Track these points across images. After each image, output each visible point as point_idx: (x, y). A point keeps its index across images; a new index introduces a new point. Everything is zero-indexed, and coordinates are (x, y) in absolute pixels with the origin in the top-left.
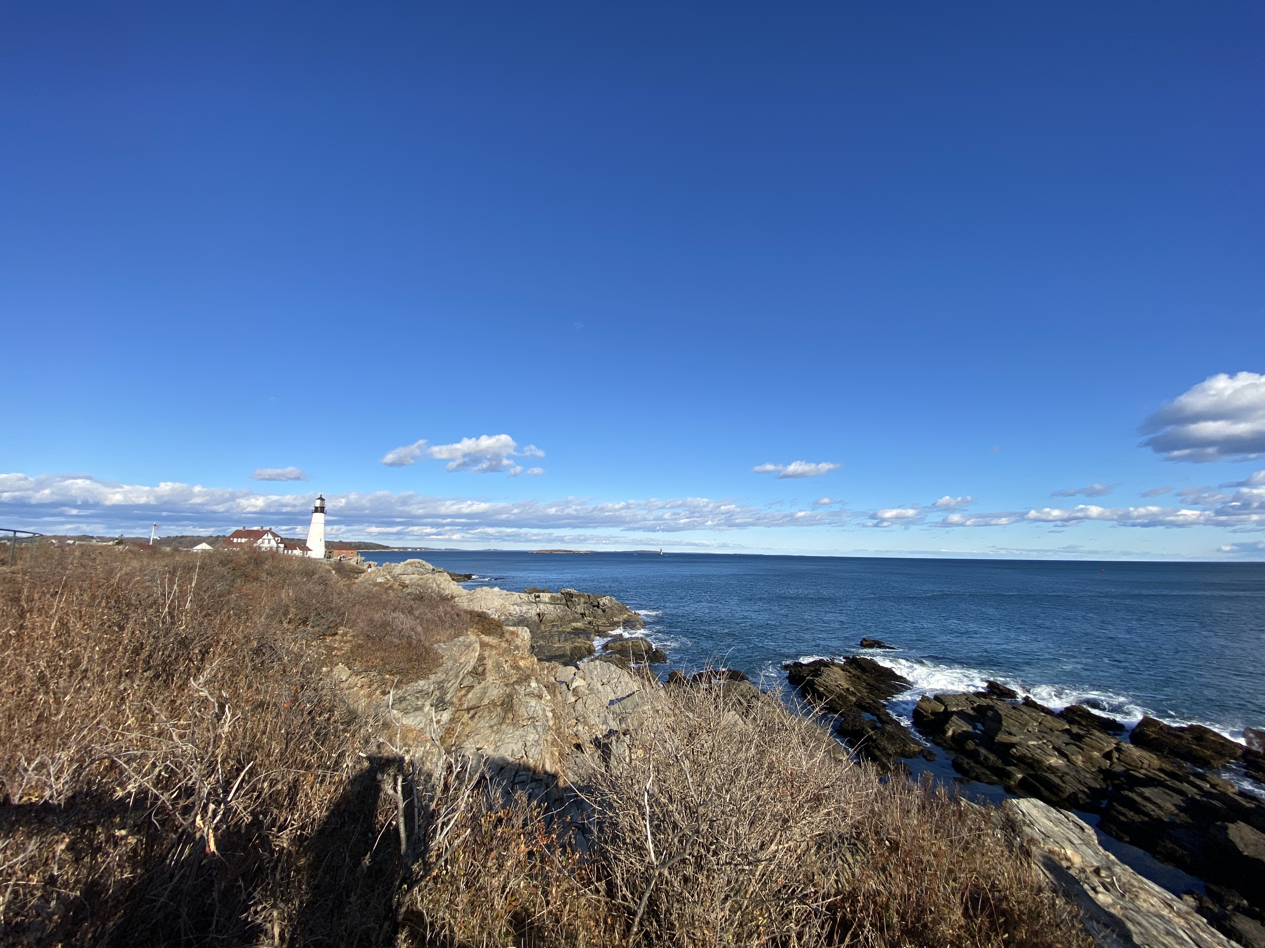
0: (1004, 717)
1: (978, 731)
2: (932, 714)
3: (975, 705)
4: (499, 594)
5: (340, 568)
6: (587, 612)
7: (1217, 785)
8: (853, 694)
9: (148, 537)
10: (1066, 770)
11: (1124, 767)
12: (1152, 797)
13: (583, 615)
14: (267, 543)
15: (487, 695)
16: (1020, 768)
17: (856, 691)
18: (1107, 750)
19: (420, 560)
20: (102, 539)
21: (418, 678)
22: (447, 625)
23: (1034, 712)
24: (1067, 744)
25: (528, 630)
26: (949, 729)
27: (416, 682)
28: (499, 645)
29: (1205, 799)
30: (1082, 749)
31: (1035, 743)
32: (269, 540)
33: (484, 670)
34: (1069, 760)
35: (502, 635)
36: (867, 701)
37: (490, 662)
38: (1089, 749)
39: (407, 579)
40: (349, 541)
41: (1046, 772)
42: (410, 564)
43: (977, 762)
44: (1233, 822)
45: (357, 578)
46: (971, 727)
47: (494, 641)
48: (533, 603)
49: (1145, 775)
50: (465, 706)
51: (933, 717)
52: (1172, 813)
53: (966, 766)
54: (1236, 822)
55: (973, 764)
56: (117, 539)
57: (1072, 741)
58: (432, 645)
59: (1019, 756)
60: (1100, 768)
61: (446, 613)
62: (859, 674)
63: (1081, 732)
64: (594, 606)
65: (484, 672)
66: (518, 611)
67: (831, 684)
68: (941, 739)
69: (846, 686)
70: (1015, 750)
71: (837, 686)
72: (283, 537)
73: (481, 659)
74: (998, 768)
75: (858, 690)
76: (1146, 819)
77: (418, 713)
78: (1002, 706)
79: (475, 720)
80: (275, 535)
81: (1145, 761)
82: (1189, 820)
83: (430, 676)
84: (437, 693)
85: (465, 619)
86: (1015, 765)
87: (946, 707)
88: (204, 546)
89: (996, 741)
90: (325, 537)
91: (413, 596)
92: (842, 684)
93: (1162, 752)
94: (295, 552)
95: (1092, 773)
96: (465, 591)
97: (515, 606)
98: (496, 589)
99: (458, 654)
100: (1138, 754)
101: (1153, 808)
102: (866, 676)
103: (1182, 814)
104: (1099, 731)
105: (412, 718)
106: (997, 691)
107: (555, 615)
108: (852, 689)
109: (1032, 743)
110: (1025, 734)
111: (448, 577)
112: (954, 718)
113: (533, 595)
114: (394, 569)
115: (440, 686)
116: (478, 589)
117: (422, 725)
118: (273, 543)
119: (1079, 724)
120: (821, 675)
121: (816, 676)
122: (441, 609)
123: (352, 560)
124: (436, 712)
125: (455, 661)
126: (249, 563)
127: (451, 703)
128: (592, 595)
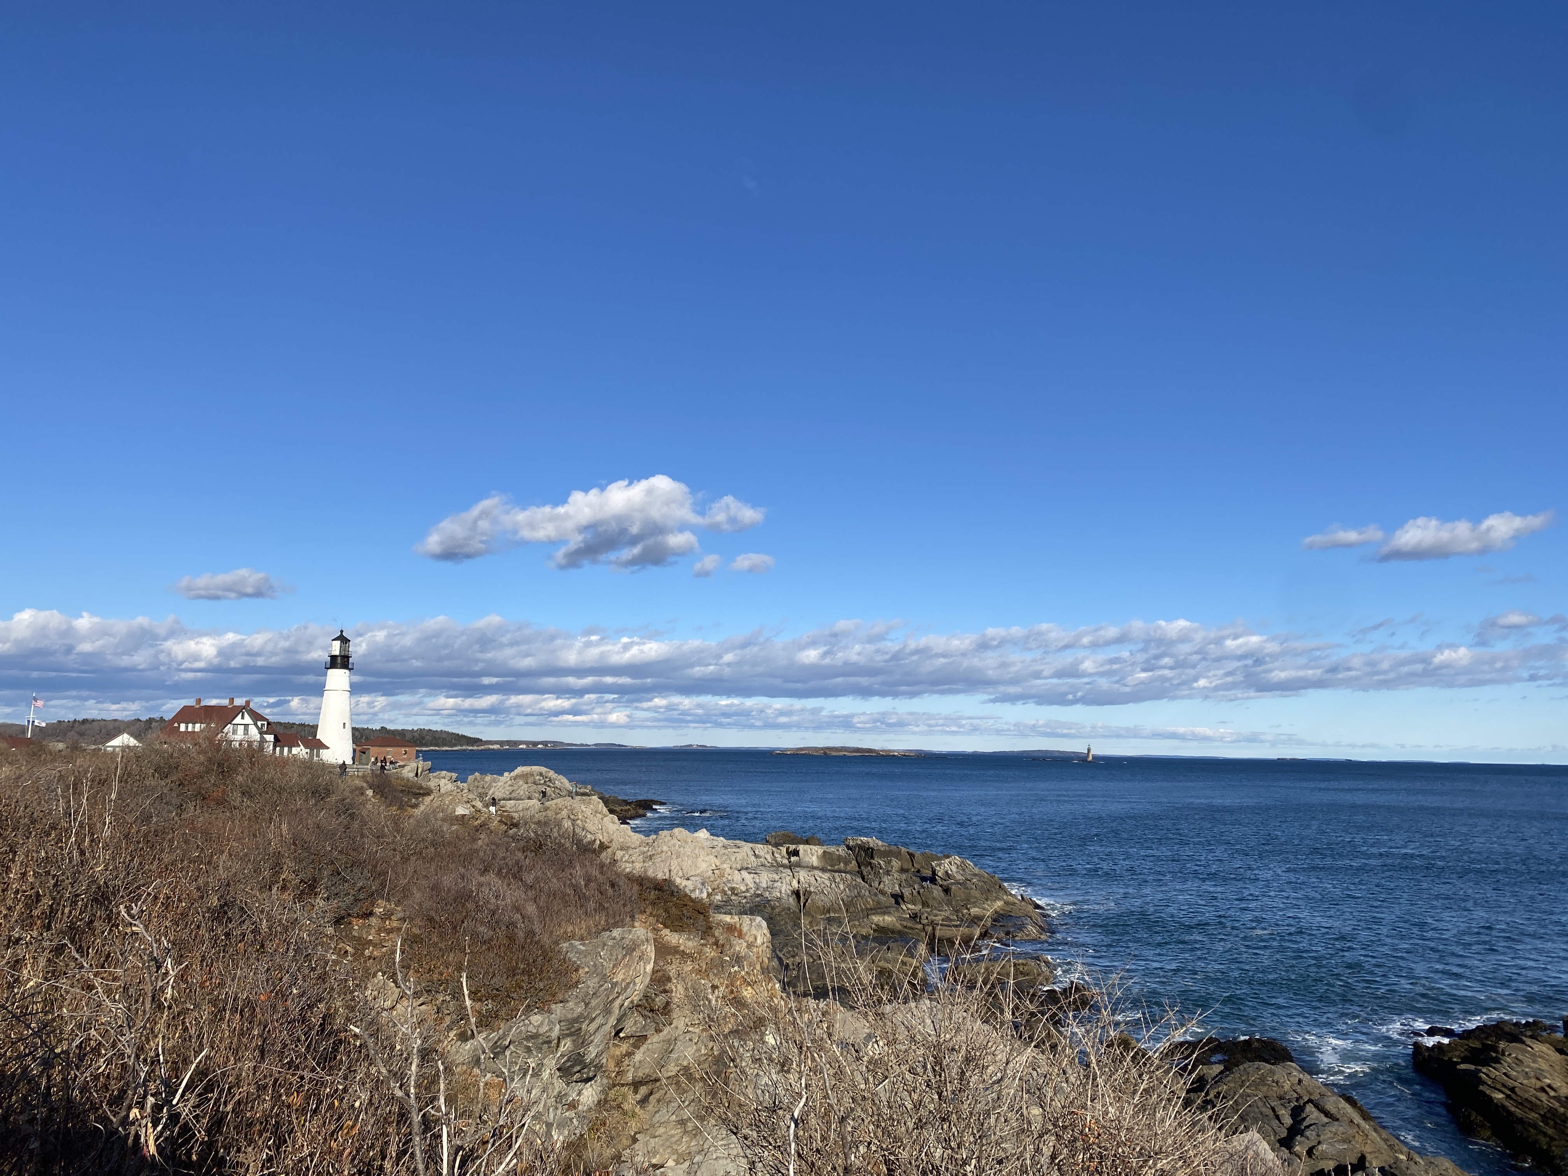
4: (708, 844)
6: (907, 892)
9: (24, 723)
13: (898, 898)
14: (242, 732)
15: (674, 1056)
19: (543, 769)
21: (530, 1009)
22: (592, 905)
25: (764, 924)
27: (526, 1016)
28: (700, 953)
32: (246, 726)
33: (668, 1003)
35: (707, 931)
37: (679, 988)
39: (517, 808)
42: (524, 777)
45: (415, 806)
47: (690, 944)
48: (784, 866)
50: (629, 1077)
58: (557, 943)
61: (588, 880)
64: (924, 879)
65: (666, 1009)
66: (752, 885)
67: (1527, 1085)
71: (1542, 1089)
72: (271, 718)
73: (660, 980)
79: (650, 1107)
80: (256, 717)
83: (553, 1006)
84: (567, 1045)
85: (628, 894)
88: (124, 740)
90: (351, 719)
91: (522, 843)
92: (1557, 1084)
94: (295, 750)
96: (637, 838)
97: (745, 873)
98: (703, 834)
99: (608, 966)
107: (833, 896)
111: (601, 806)
113: (784, 850)
114: (489, 787)
115: (573, 1028)
116: (663, 833)
118: (254, 733)
120: (1497, 1061)
121: (1486, 1063)
122: (578, 871)
123: (407, 769)
124: (568, 1084)
125: (604, 978)
126: (208, 771)
127: (599, 1067)
128: (917, 854)
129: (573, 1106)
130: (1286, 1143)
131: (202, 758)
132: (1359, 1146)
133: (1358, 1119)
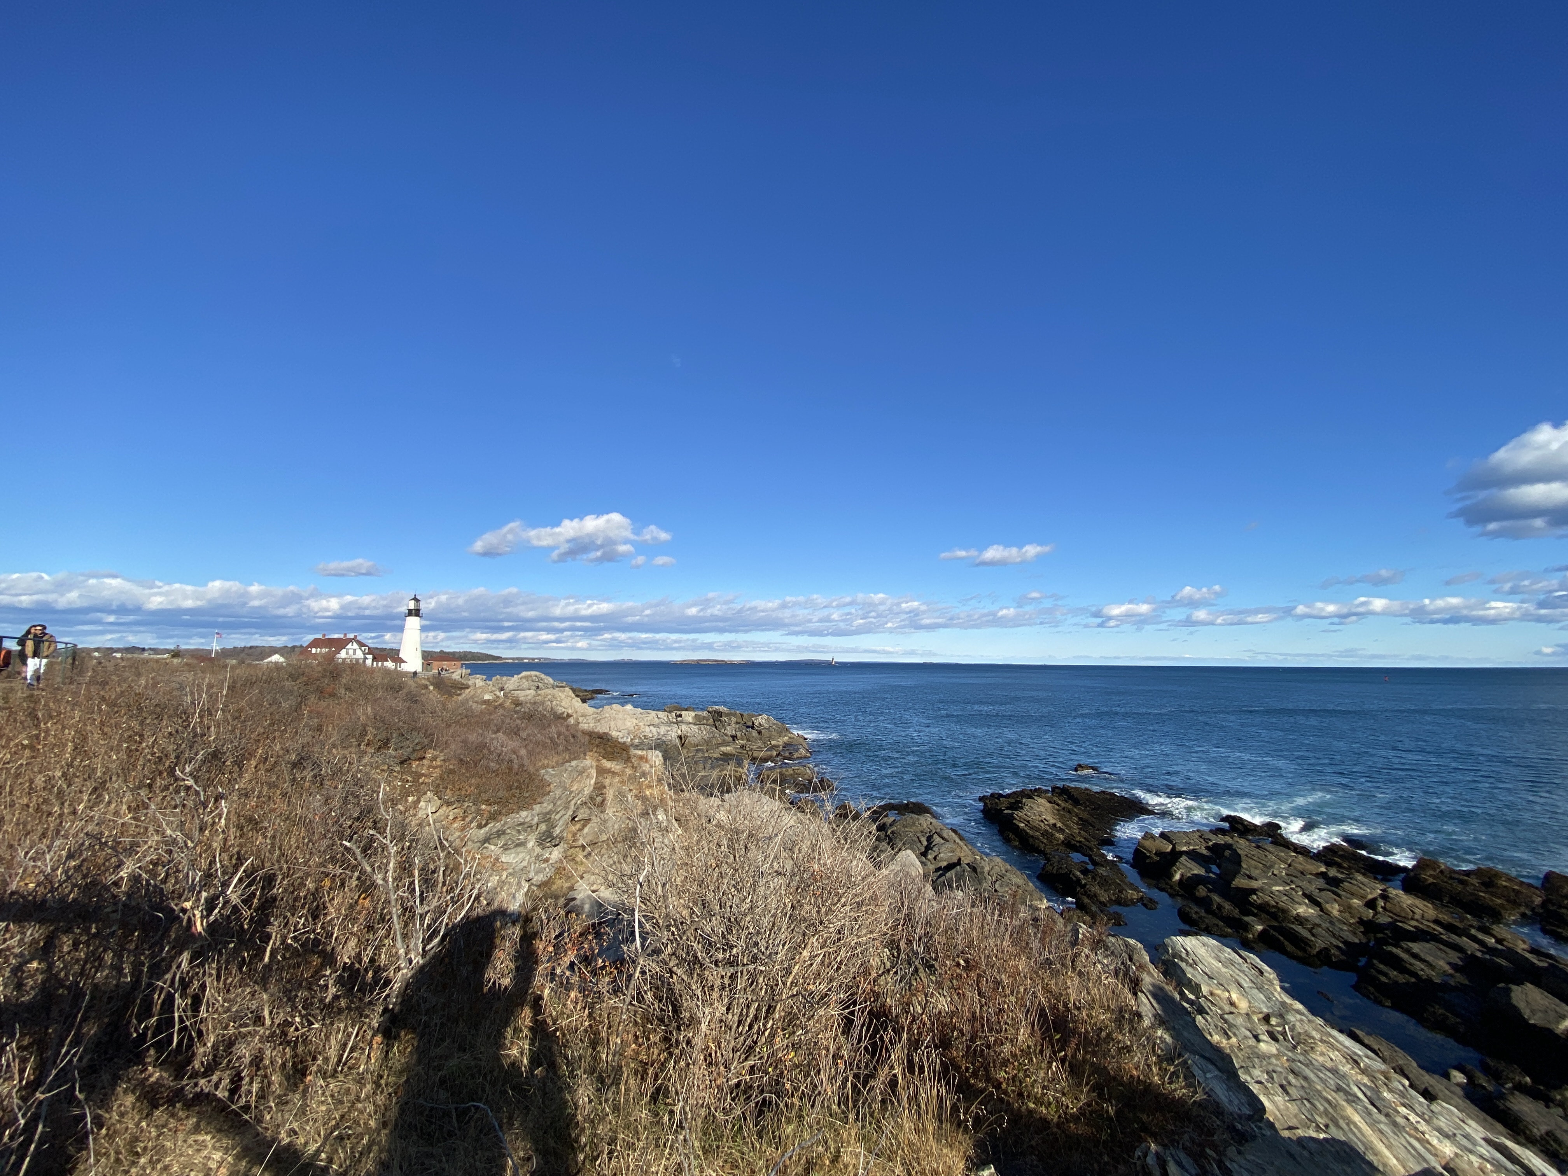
0: (1243, 858)
1: (1211, 875)
2: (1156, 854)
3: (1211, 843)
4: (632, 712)
5: (439, 683)
6: (739, 734)
7: (1504, 940)
8: (1061, 830)
9: (210, 648)
10: (1318, 921)
11: (1392, 918)
12: (1422, 955)
13: (734, 737)
14: (351, 653)
15: (607, 829)
16: (1261, 919)
17: (1064, 828)
18: (1370, 897)
19: (537, 673)
20: (155, 651)
21: (520, 809)
22: (561, 748)
23: (1282, 852)
24: (1321, 890)
25: (660, 755)
26: (1176, 872)
27: (518, 813)
28: (623, 772)
29: (1487, 957)
30: (1339, 895)
31: (1281, 888)
32: (355, 650)
33: (603, 801)
34: (1322, 910)
35: (628, 759)
36: (1078, 839)
37: (611, 792)
38: (1348, 895)
39: (521, 695)
40: (451, 650)
41: (1293, 923)
42: (526, 677)
43: (1209, 911)
44: (1519, 983)
45: (459, 695)
46: (1204, 870)
47: (618, 767)
48: (674, 723)
49: (1415, 927)
50: (580, 842)
51: (1158, 859)
52: (1445, 973)
53: (1194, 916)
54: (1523, 984)
55: (1203, 913)
56: (173, 651)
57: (1328, 887)
58: (537, 770)
59: (1261, 904)
60: (1360, 918)
61: (560, 734)
62: (1070, 807)
63: (1340, 876)
64: (748, 727)
65: (603, 803)
66: (655, 733)
67: (1034, 818)
68: (1167, 884)
69: (1052, 821)
70: (1255, 897)
71: (1042, 821)
72: (371, 646)
73: (599, 788)
74: (1234, 919)
75: (1068, 826)
76: (1413, 980)
77: (520, 849)
78: (1242, 845)
79: (592, 859)
80: (361, 644)
81: (1417, 911)
82: (1466, 982)
83: (534, 806)
84: (543, 827)
85: (583, 741)
86: (1255, 915)
87: (1174, 846)
88: (276, 658)
89: (1232, 886)
90: (421, 646)
91: (522, 715)
92: (1048, 818)
93: (1441, 901)
94: (386, 664)
95: (1350, 925)
96: (592, 710)
97: (652, 727)
98: (629, 707)
99: (568, 782)
100: (1409, 902)
101: (1423, 967)
102: (1079, 809)
103: (1458, 975)
104: (1364, 875)
105: (513, 855)
106: (1240, 827)
107: (699, 738)
108: (1059, 825)
109: (1278, 888)
110: (1269, 878)
111: (571, 693)
112: (1183, 859)
113: (674, 714)
114: (506, 683)
115: (546, 818)
116: (606, 707)
117: (525, 863)
118: (359, 655)
119: (1339, 866)
120: (1022, 808)
121: (1016, 810)
122: (553, 729)
123: (455, 674)
124: (543, 849)
125: (565, 789)
126: (324, 676)
127: (562, 838)
128: (745, 714)
129: (547, 860)
130: (924, 854)
131: (320, 669)
132: (959, 854)
133: (958, 840)
